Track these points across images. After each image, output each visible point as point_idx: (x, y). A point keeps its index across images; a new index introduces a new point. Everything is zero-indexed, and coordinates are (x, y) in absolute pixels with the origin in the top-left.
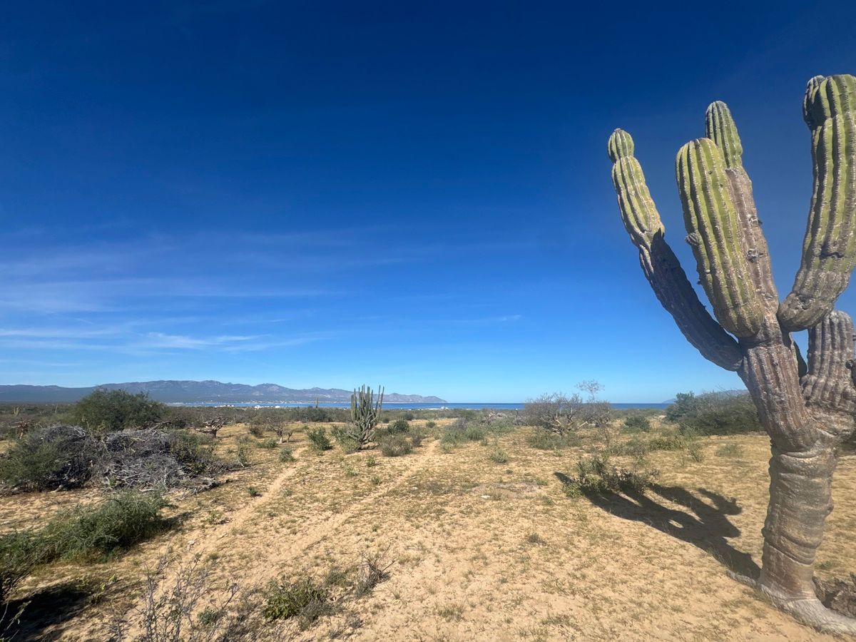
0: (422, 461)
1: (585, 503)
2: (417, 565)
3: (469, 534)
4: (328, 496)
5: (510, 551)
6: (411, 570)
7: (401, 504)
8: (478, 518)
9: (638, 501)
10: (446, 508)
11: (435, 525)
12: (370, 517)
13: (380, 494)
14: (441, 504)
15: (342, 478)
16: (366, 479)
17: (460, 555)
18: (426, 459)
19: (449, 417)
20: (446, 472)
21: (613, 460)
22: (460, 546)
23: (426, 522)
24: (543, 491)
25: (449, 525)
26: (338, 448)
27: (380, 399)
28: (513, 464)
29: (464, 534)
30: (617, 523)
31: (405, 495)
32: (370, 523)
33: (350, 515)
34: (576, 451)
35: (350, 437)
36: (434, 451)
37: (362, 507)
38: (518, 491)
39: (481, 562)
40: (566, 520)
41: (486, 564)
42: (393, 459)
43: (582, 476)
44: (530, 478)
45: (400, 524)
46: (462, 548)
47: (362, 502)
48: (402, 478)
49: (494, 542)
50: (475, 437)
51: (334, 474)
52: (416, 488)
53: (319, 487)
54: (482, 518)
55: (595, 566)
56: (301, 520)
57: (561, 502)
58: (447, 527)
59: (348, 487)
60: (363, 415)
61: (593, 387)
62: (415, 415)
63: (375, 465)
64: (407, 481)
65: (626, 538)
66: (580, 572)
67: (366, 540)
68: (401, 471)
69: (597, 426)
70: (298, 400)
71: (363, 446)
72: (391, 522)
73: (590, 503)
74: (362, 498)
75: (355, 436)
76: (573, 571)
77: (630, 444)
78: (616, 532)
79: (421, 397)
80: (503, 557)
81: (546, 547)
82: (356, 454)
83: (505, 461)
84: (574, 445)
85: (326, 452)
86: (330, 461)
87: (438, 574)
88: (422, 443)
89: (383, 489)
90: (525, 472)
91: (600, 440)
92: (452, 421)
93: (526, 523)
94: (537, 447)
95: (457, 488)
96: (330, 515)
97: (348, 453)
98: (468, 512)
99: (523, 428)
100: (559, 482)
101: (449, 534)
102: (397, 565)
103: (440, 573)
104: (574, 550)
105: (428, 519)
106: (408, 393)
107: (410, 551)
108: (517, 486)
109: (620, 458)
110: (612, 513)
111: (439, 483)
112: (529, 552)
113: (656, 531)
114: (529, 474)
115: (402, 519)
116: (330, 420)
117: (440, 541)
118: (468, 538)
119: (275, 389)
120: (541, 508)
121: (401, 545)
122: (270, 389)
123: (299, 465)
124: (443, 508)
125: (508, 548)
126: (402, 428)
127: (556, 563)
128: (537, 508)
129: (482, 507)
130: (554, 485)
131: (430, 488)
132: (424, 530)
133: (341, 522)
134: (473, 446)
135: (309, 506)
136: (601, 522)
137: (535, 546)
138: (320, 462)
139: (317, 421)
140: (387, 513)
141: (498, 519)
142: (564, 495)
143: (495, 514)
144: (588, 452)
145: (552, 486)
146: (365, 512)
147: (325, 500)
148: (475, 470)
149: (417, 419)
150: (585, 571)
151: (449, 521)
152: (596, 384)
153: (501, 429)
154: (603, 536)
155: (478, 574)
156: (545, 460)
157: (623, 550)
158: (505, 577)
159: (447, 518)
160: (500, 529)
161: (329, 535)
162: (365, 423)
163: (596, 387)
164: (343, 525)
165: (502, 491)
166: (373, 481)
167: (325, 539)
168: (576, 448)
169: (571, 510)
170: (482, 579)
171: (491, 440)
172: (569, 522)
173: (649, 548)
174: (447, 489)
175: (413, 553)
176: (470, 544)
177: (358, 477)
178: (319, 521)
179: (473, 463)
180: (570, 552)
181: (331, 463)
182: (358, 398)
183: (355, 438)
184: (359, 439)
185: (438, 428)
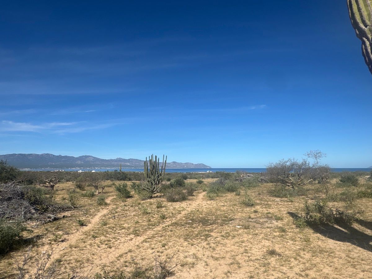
0: (194, 205)
1: (309, 231)
2: (193, 267)
3: (227, 249)
4: (131, 226)
5: (256, 260)
6: (188, 270)
7: (180, 231)
8: (233, 240)
9: (347, 230)
10: (212, 234)
11: (204, 244)
12: (160, 239)
13: (166, 225)
14: (208, 231)
15: (139, 215)
16: (156, 216)
17: (222, 262)
18: (197, 203)
19: (212, 178)
20: (211, 212)
21: (330, 204)
22: (221, 256)
23: (198, 242)
24: (280, 224)
25: (214, 243)
26: (137, 197)
27: (164, 166)
28: (258, 207)
29: (224, 249)
30: (331, 243)
31: (183, 226)
32: (160, 242)
33: (146, 237)
34: (303, 199)
35: (144, 189)
36: (203, 199)
37: (155, 233)
38: (262, 224)
39: (236, 266)
40: (295, 241)
41: (240, 267)
42: (174, 204)
43: (308, 214)
44: (270, 215)
45: (180, 243)
46: (223, 258)
47: (154, 229)
48: (181, 215)
49: (245, 254)
50: (231, 190)
51: (134, 213)
52: (190, 221)
53: (125, 221)
54: (236, 239)
55: (315, 269)
56: (114, 240)
57: (292, 230)
58: (212, 245)
59: (144, 220)
60: (152, 174)
61: (317, 155)
62: (189, 176)
63: (162, 207)
64: (184, 217)
65: (338, 253)
66: (304, 273)
67: (158, 252)
68: (180, 211)
69: (319, 183)
70: (107, 166)
71: (154, 195)
72: (174, 242)
73: (313, 231)
74: (154, 227)
75: (147, 188)
76: (300, 272)
77: (343, 194)
78: (331, 249)
79: (193, 164)
80: (251, 263)
81: (281, 257)
82: (149, 200)
83: (252, 205)
84: (303, 195)
85: (128, 199)
86: (131, 205)
87: (207, 272)
88: (194, 194)
89: (168, 222)
90: (266, 212)
91: (321, 191)
92: (215, 180)
93: (267, 243)
94: (276, 196)
95: (219, 221)
96: (133, 237)
97: (143, 200)
98: (227, 236)
99: (265, 184)
100: (291, 218)
101: (214, 249)
102: (179, 267)
103: (208, 272)
104: (301, 259)
105: (199, 240)
107: (188, 259)
108: (260, 220)
109: (336, 203)
110: (328, 237)
111: (206, 218)
112: (269, 261)
113: (359, 248)
114: (269, 213)
115: (182, 240)
116: (130, 180)
117: (208, 253)
118: (227, 252)
119: (91, 159)
120: (278, 234)
121: (182, 256)
122: (88, 159)
123: (110, 207)
124: (210, 233)
125: (255, 258)
126: (180, 183)
127: (288, 267)
128: (275, 234)
129: (236, 233)
130: (287, 220)
131: (200, 221)
132: (197, 247)
133: (140, 241)
134: (230, 196)
135: (119, 231)
136: (320, 243)
137: (273, 257)
138: (125, 205)
139: (121, 180)
140: (171, 236)
141: (248, 240)
142: (294, 226)
143: (245, 237)
144: (312, 199)
145: (286, 221)
146: (157, 235)
147: (129, 228)
148: (232, 210)
149: (190, 179)
150: (307, 272)
151: (214, 241)
152: (319, 153)
153: (250, 185)
154: (321, 251)
155: (234, 273)
156: (281, 205)
157: (335, 260)
158: (252, 275)
159: (212, 239)
160: (249, 247)
161: (133, 249)
162: (154, 180)
163: (320, 155)
164: (142, 243)
165: (250, 223)
166: (161, 217)
167: (130, 251)
168: (303, 197)
169: (299, 236)
170: (237, 276)
171: (242, 192)
172: (297, 243)
173: (353, 259)
174: (212, 222)
175: (190, 260)
176: (228, 255)
177: (151, 214)
178: (126, 241)
179: (230, 206)
180: (297, 261)
181: (132, 206)
182: (149, 164)
183: (147, 190)
184: (150, 191)
185: (205, 184)
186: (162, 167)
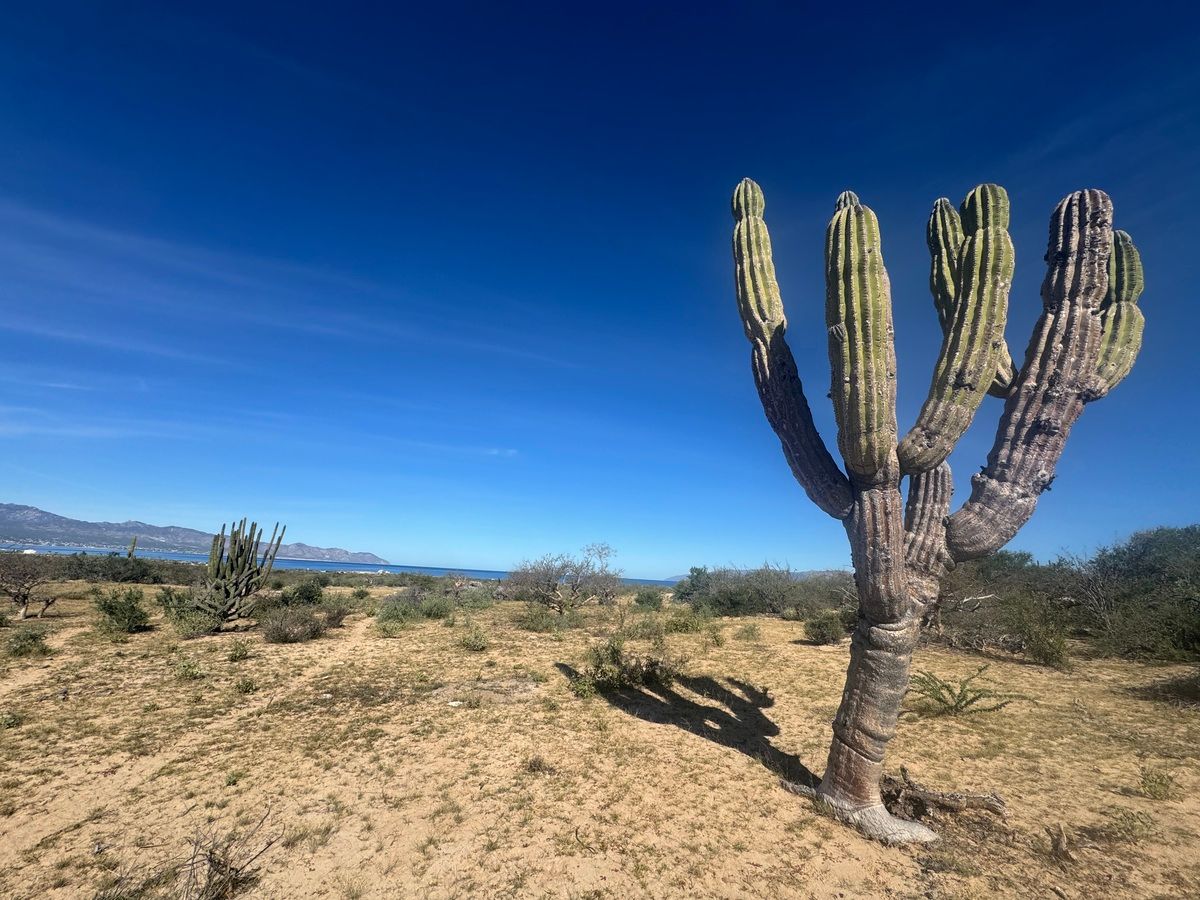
0: (341, 650)
1: (600, 703)
2: (323, 843)
3: (427, 769)
4: (126, 721)
5: (500, 791)
6: (308, 856)
7: (296, 727)
8: (443, 740)
9: (666, 698)
10: (387, 728)
11: (363, 760)
12: (223, 757)
13: (251, 710)
14: (376, 721)
15: (164, 683)
16: (223, 684)
17: (412, 810)
18: (352, 647)
19: (390, 585)
20: (387, 668)
21: (627, 645)
22: (411, 792)
23: (346, 755)
24: (542, 691)
25: (391, 756)
26: (168, 628)
27: (273, 548)
28: (494, 654)
29: (418, 770)
30: (645, 730)
31: (305, 710)
32: (223, 768)
33: (176, 756)
34: (580, 634)
35: (198, 608)
36: (365, 634)
37: (209, 738)
38: (506, 693)
39: (449, 818)
40: (579, 731)
41: (459, 820)
42: (287, 646)
43: (596, 666)
44: (521, 672)
45: (290, 765)
46: (415, 797)
47: (208, 727)
48: (302, 679)
49: (471, 778)
50: (433, 614)
51: (149, 677)
52: (329, 696)
53: (105, 705)
54: (449, 739)
55: (628, 797)
56: (37, 779)
57: (569, 705)
58: (387, 761)
59: (179, 700)
60: (232, 570)
62: (333, 580)
63: (245, 658)
64: (311, 684)
65: (660, 750)
66: (609, 811)
67: (209, 805)
68: (300, 668)
69: (601, 603)
70: (88, 540)
71: (225, 625)
72: (270, 762)
73: (608, 704)
74: (209, 720)
75: (210, 606)
76: (599, 812)
77: (645, 625)
78: (646, 742)
79: (347, 553)
80: (488, 803)
81: (556, 776)
82: (207, 639)
83: (483, 648)
84: (577, 626)
85: (137, 636)
86: (145, 652)
87: (366, 854)
88: (344, 622)
89: (259, 701)
90: (513, 664)
91: (607, 619)
92: (395, 591)
93: (521, 742)
94: (528, 629)
95: (406, 691)
96: (120, 761)
97: (189, 638)
98: (423, 732)
99: (504, 603)
100: (563, 676)
101: (390, 773)
102: (277, 849)
103: (371, 851)
104: (596, 776)
105: (351, 750)
106: (324, 545)
107: (309, 816)
108: (503, 684)
109: (634, 643)
110: (639, 716)
111: (373, 686)
112: (531, 790)
113: (693, 736)
114: (519, 667)
115: (297, 755)
116: (156, 580)
117: (373, 788)
118: (426, 777)
119: (31, 515)
120: (540, 716)
121: (291, 806)
122: (18, 515)
123: (58, 663)
124: (380, 727)
125: (497, 787)
126: (309, 596)
127: (572, 802)
128: (536, 716)
129: (449, 720)
130: (556, 680)
131: (356, 695)
132: (341, 771)
133: (149, 773)
134: (432, 627)
135: (68, 745)
136: (625, 730)
137: (537, 777)
138: (119, 654)
139: (125, 580)
140: (264, 746)
141: (477, 738)
142: (571, 695)
143: (471, 731)
144: (595, 635)
145: (554, 682)
146: (214, 747)
147: (114, 730)
148: (437, 662)
149: (334, 585)
150: (617, 808)
151: (391, 749)
153: (476, 603)
154: (633, 751)
155: (445, 841)
156: (540, 647)
157: (660, 768)
158: (494, 840)
159: (387, 744)
160: (481, 755)
161: (112, 804)
162: (236, 584)
164: (153, 779)
165: (483, 693)
166: (238, 687)
167: (97, 816)
168: (578, 630)
169: (584, 716)
170: (451, 850)
171: (460, 620)
172: (582, 734)
173: (689, 761)
174: (387, 694)
175: (317, 820)
176: (429, 788)
177: (206, 681)
178: (89, 777)
179: (433, 651)
180: (591, 781)
181: (145, 657)
182: (227, 545)
183: (209, 609)
184: (218, 612)
185: (373, 599)
186: (266, 554)
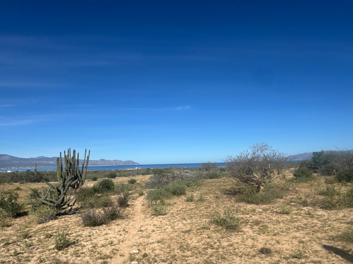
62: (118, 174)
119: (7, 158)
149: (119, 177)
185: (139, 184)
186: (83, 165)
